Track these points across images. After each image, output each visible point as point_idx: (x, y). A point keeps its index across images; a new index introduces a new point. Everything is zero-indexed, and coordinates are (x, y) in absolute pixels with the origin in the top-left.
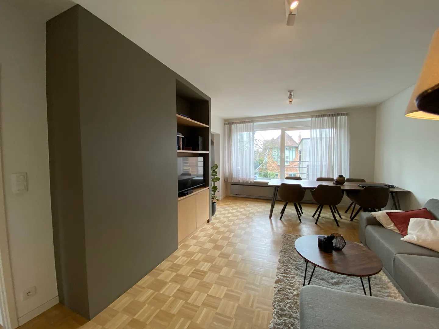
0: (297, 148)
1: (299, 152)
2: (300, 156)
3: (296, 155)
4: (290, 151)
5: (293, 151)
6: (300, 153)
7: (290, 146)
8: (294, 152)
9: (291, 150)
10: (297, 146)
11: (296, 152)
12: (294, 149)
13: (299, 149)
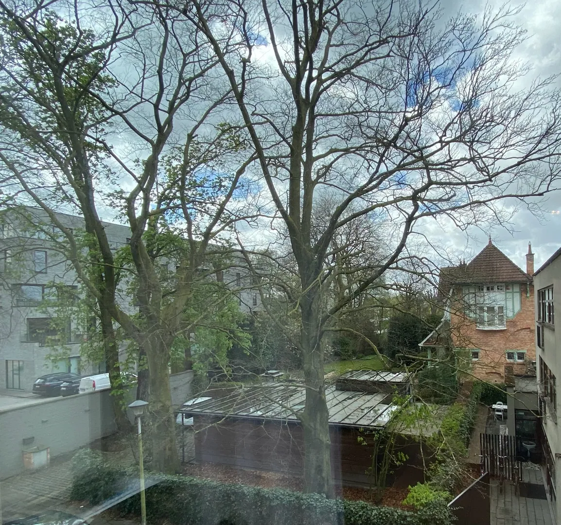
3: (522, 303)
4: (506, 292)
5: (515, 294)
7: (505, 280)
8: (517, 297)
9: (511, 290)
11: (521, 295)
12: (517, 289)
13: (537, 288)
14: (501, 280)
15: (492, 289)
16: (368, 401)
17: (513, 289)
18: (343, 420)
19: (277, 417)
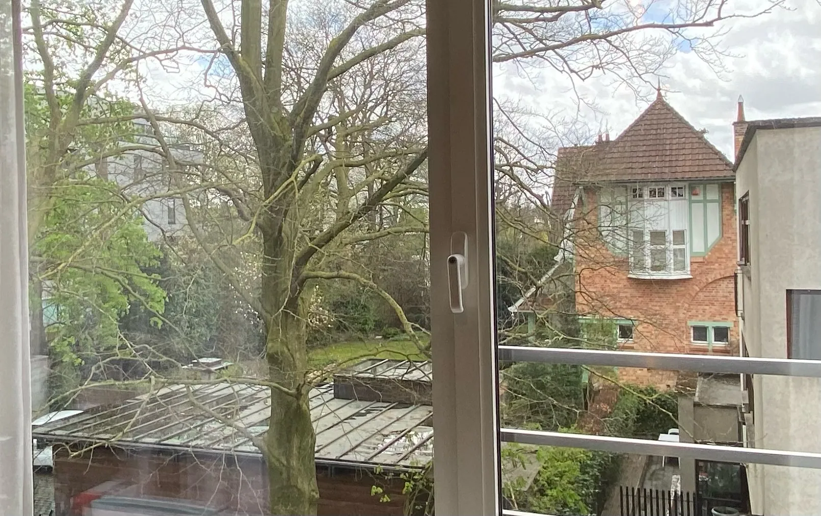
0: (727, 186)
1: (737, 207)
2: (745, 229)
3: (724, 225)
4: (691, 202)
5: (709, 205)
6: (745, 216)
7: (687, 176)
8: (713, 210)
9: (701, 197)
10: (729, 174)
11: (722, 208)
12: (713, 194)
13: (739, 194)
14: (679, 176)
15: (662, 194)
16: (398, 419)
17: (705, 194)
18: (346, 454)
19: (216, 446)
